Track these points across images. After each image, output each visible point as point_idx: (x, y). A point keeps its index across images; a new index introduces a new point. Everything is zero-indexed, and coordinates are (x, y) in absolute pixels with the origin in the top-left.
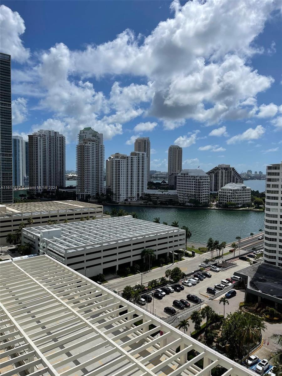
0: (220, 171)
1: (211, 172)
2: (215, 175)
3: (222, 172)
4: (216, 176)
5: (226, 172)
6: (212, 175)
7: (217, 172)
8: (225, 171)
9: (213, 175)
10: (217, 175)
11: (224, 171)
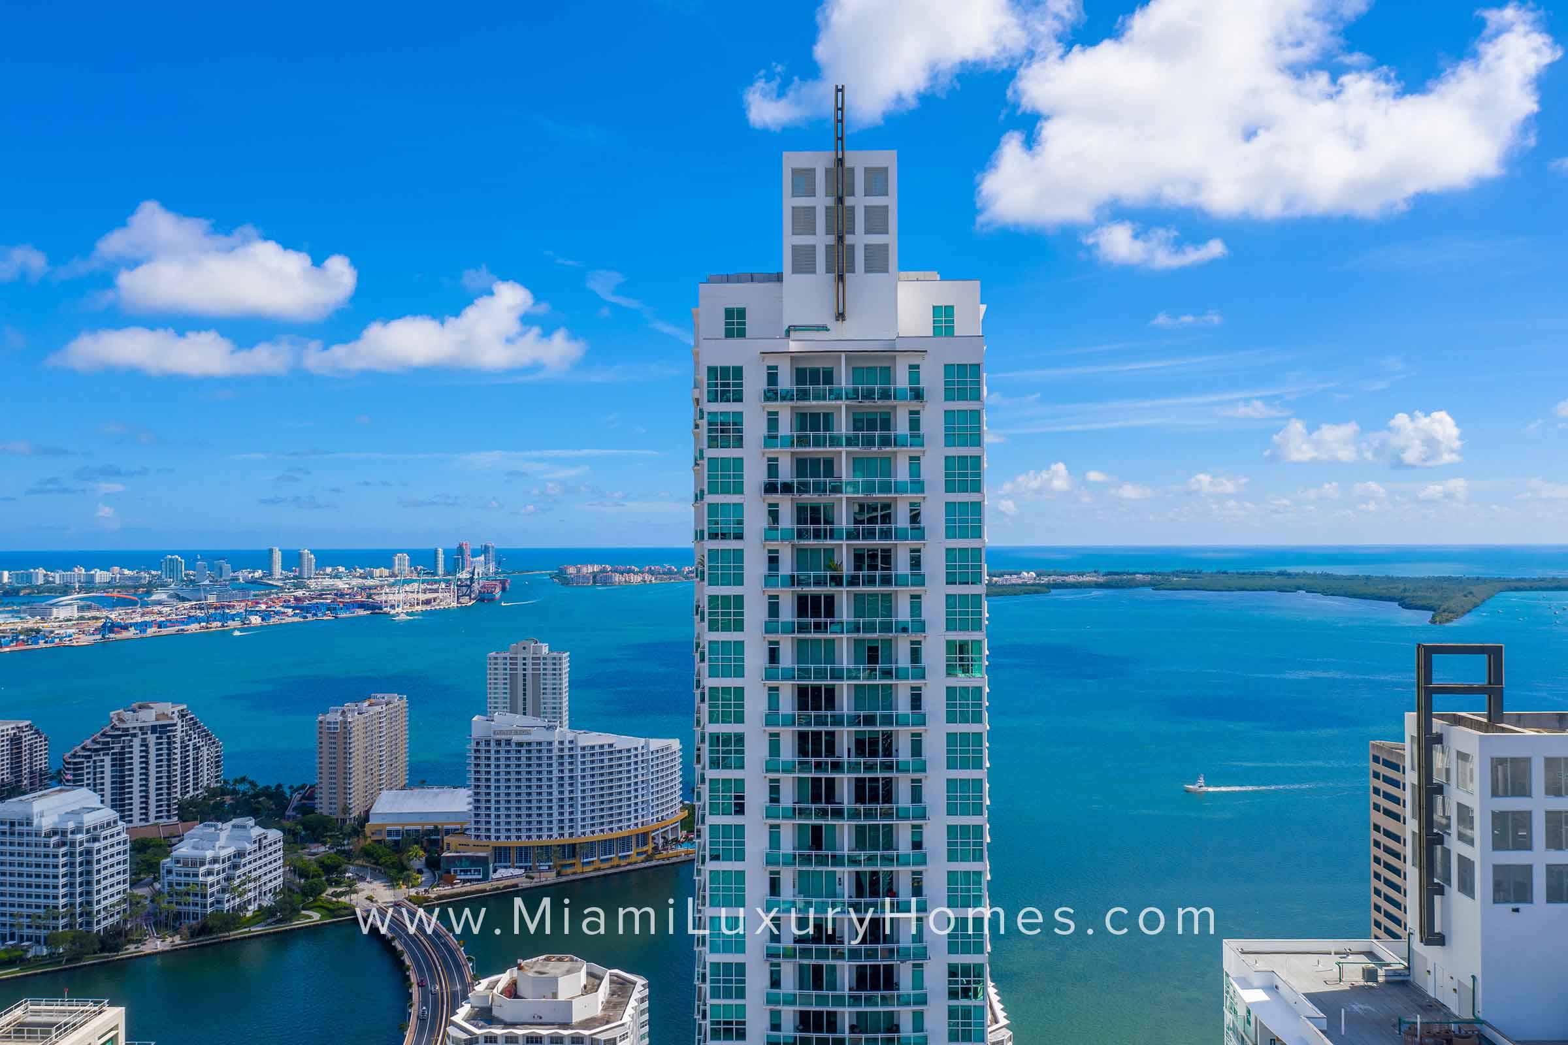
0: (136, 742)
1: (96, 750)
2: (113, 760)
3: (146, 746)
4: (120, 762)
5: (161, 744)
6: (102, 761)
7: (123, 748)
8: (158, 738)
9: (108, 760)
10: (123, 759)
11: (152, 739)
